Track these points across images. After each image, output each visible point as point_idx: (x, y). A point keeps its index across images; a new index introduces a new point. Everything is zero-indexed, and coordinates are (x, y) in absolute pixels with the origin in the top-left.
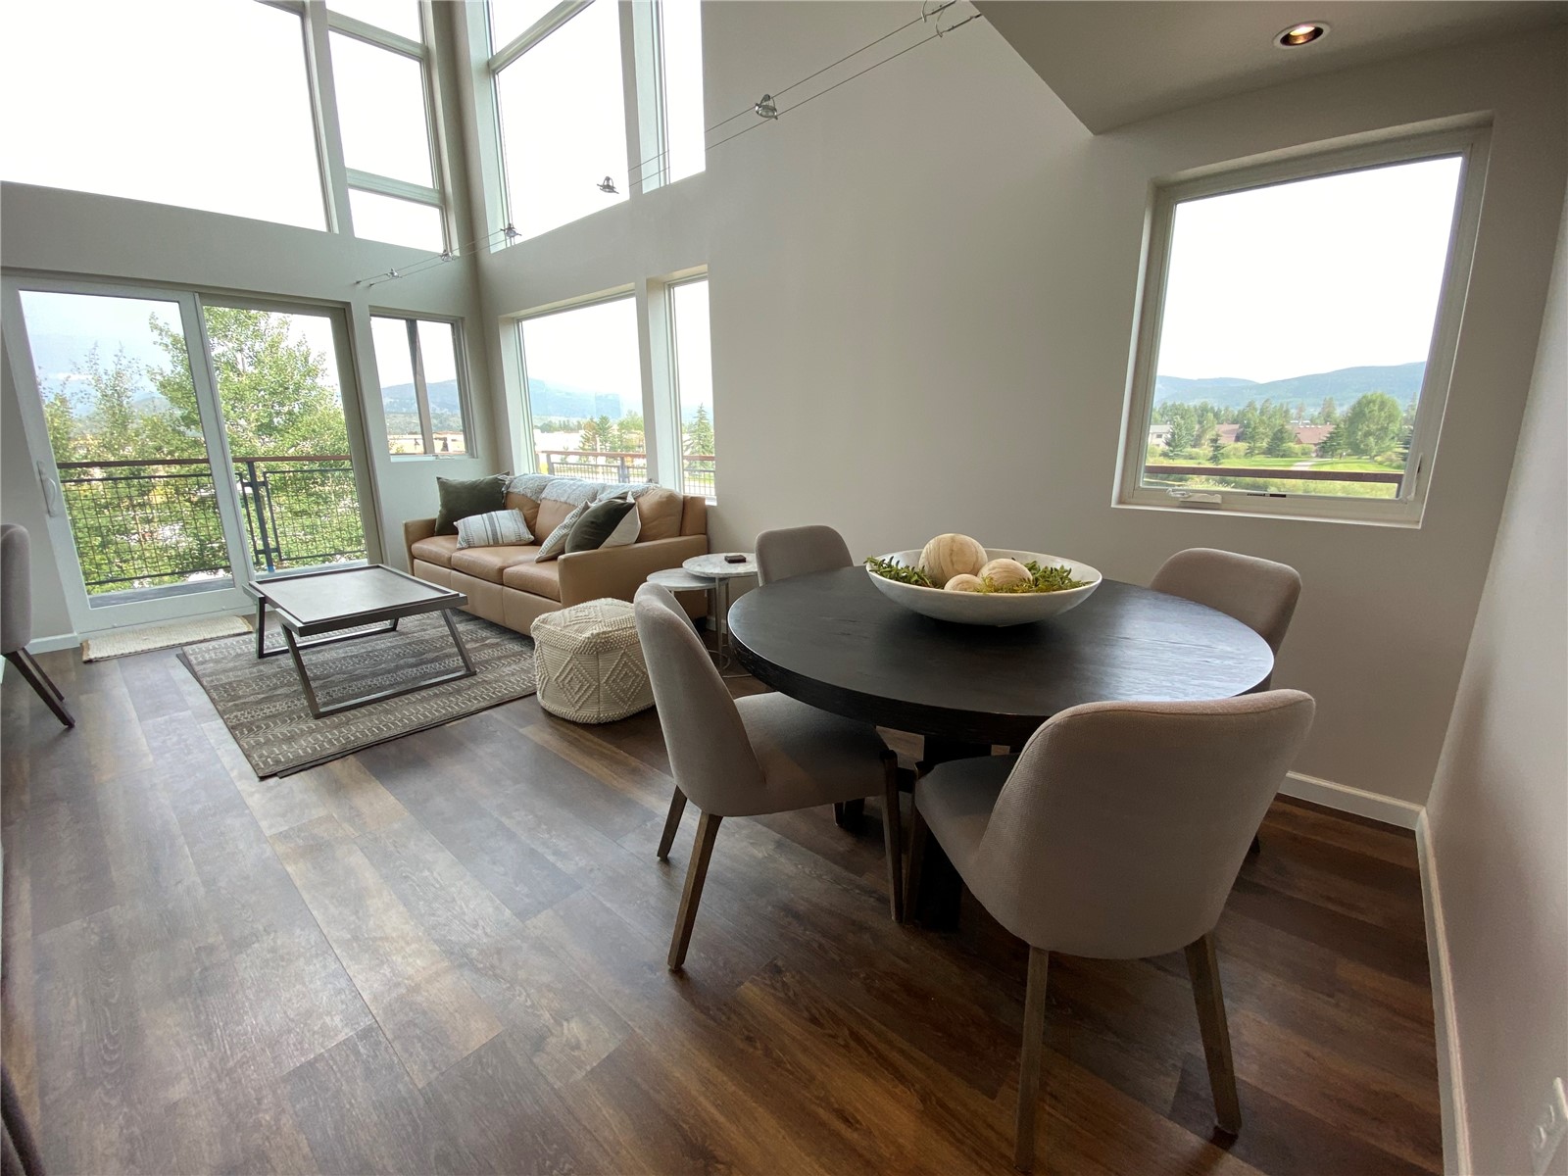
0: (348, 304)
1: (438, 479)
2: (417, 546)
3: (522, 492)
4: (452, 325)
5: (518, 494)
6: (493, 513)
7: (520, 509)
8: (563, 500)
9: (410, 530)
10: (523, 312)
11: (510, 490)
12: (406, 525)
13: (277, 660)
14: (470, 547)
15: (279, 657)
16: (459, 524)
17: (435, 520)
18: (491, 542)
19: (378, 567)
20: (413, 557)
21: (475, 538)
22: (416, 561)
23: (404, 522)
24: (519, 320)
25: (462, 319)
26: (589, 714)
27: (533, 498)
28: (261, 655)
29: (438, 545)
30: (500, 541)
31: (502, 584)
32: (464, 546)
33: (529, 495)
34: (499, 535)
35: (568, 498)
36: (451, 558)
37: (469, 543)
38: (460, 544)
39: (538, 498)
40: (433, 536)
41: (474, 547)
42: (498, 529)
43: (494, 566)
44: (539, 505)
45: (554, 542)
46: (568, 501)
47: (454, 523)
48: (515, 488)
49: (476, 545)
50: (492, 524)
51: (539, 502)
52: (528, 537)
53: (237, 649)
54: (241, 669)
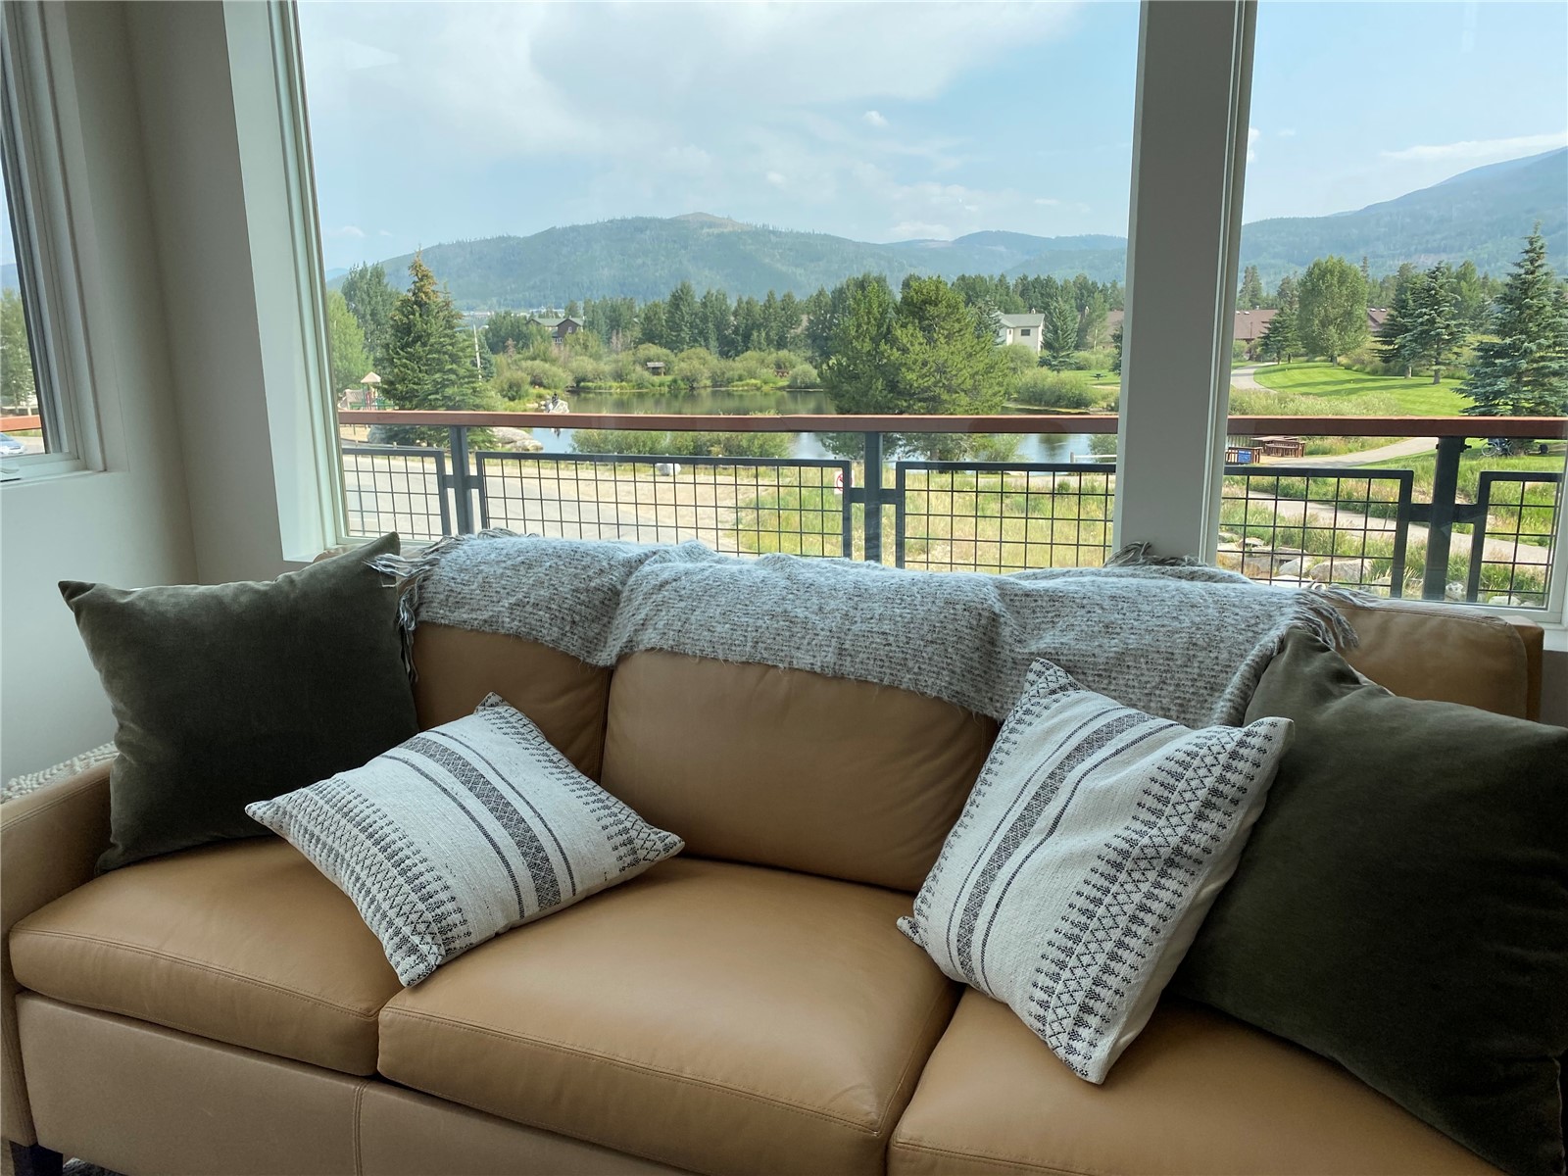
1: (70, 590)
2: (42, 937)
3: (509, 624)
5: (488, 632)
7: (509, 698)
8: (803, 660)
11: (437, 612)
14: (460, 951)
17: (104, 786)
18: (531, 909)
20: (16, 989)
21: (466, 899)
27: (572, 645)
30: (564, 894)
32: (433, 953)
33: (549, 634)
34: (555, 860)
35: (841, 652)
36: (368, 1033)
37: (442, 932)
38: (414, 950)
39: (595, 643)
40: (106, 871)
41: (471, 950)
42: (537, 828)
43: (823, 1117)
44: (608, 673)
45: (1150, 953)
46: (848, 667)
47: (258, 810)
48: (458, 605)
49: (474, 939)
50: (502, 809)
51: (605, 657)
52: (662, 841)
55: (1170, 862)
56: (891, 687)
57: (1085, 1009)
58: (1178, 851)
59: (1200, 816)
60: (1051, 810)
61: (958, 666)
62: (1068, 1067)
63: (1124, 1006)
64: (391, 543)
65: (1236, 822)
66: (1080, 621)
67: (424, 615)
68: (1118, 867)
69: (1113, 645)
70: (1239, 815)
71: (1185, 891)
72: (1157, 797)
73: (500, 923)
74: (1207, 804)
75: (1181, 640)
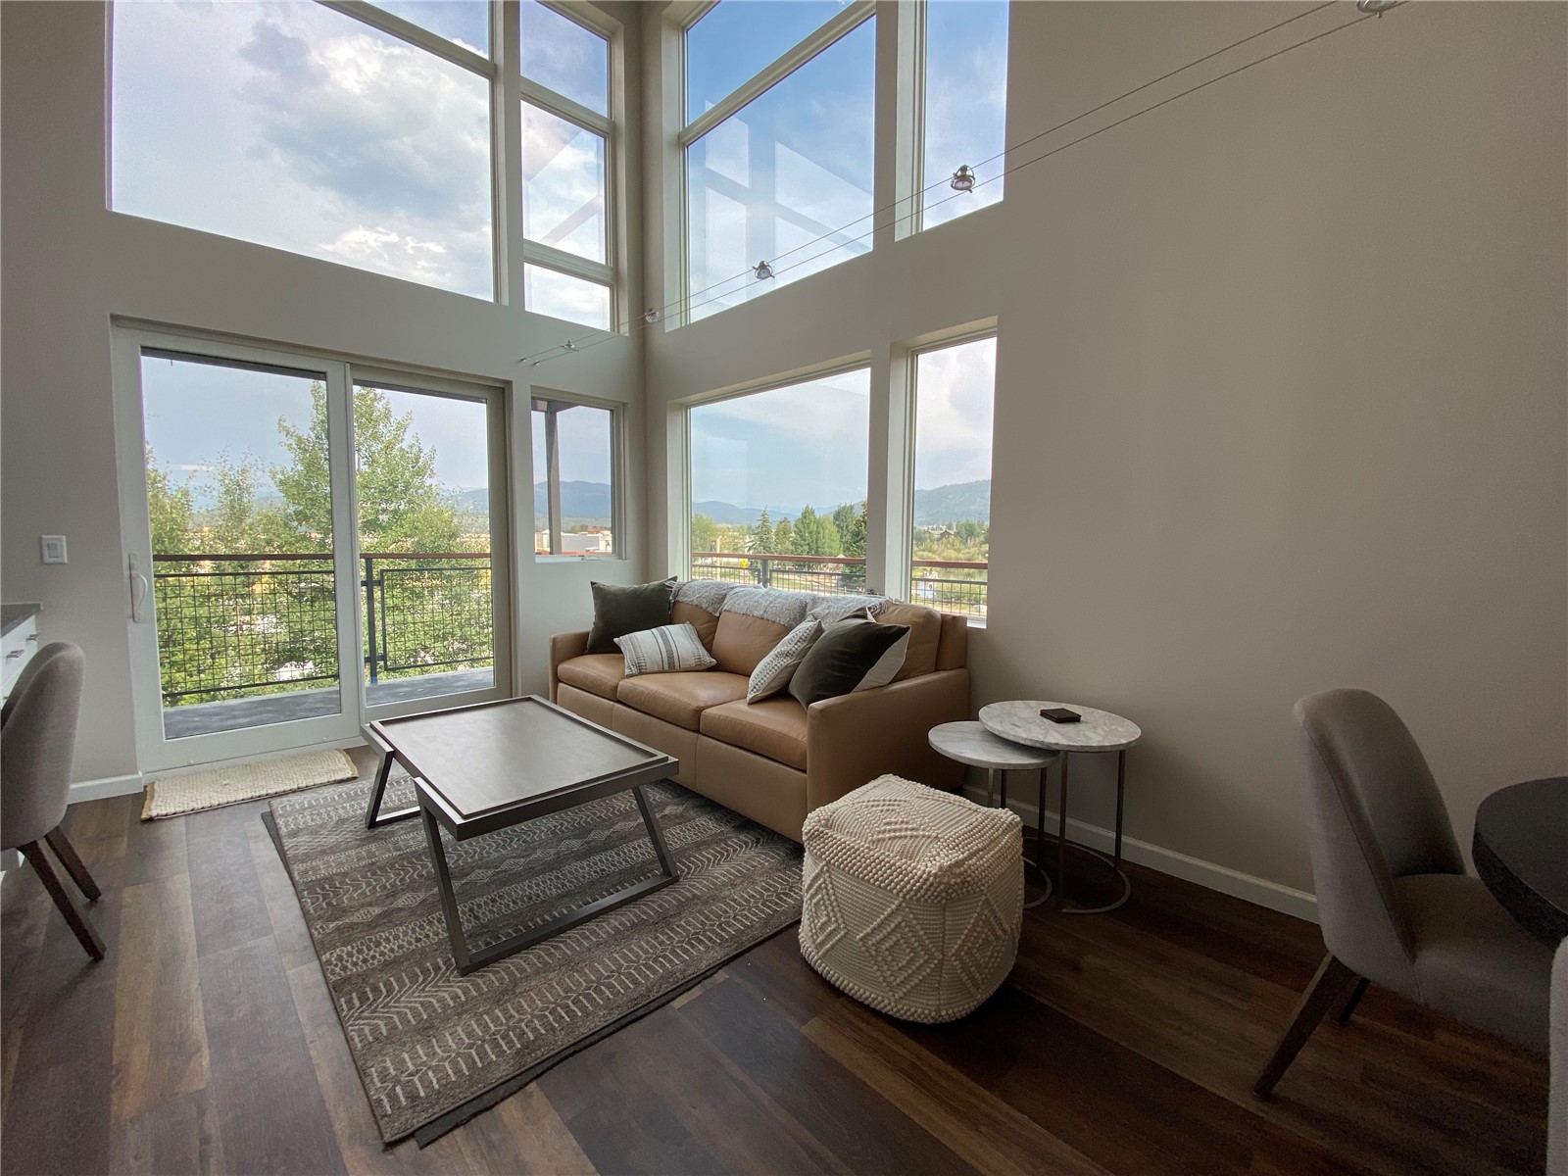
0: (509, 383)
1: (593, 584)
2: (566, 667)
3: (695, 602)
4: (612, 411)
5: (690, 604)
6: (663, 627)
7: (692, 624)
8: (756, 613)
9: (559, 645)
10: (693, 398)
11: (679, 598)
12: (554, 641)
13: (393, 833)
14: (641, 673)
15: (396, 827)
16: (622, 641)
17: (588, 634)
18: (666, 668)
19: (529, 699)
20: (557, 680)
21: (648, 660)
22: (561, 685)
23: (552, 636)
24: (687, 407)
25: (624, 404)
26: (921, 1008)
27: (710, 609)
28: (373, 824)
29: (592, 667)
30: (677, 667)
31: (698, 731)
32: (635, 671)
33: (704, 606)
34: (677, 660)
35: (765, 611)
36: (617, 687)
37: (639, 667)
38: (632, 671)
39: (716, 610)
41: (645, 674)
42: (674, 649)
43: (689, 704)
44: (719, 617)
45: (772, 675)
46: (766, 616)
47: (616, 640)
48: (685, 597)
49: (648, 671)
50: (667, 643)
51: (717, 615)
52: (709, 660)
53: (344, 808)
54: (345, 850)
55: (786, 655)
57: (755, 687)
58: (788, 652)
59: (796, 644)
61: (792, 617)
62: (747, 702)
63: (762, 687)
64: (675, 579)
66: (824, 605)
67: (677, 598)
68: (777, 656)
69: (828, 611)
70: (805, 644)
72: (791, 640)
73: (654, 669)
74: (798, 641)
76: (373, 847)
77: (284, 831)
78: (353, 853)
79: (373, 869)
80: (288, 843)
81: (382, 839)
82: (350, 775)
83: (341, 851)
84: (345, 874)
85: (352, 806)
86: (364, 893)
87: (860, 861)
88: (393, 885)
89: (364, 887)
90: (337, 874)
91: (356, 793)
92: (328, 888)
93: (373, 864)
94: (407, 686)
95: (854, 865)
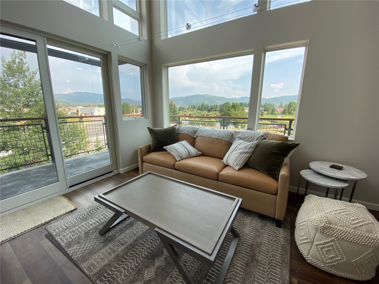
1: (148, 128)
2: (146, 157)
3: (186, 133)
4: (141, 67)
5: (184, 134)
6: (180, 142)
7: (186, 140)
8: (214, 137)
10: (169, 64)
11: (180, 132)
12: (141, 149)
18: (188, 157)
19: (150, 173)
21: (183, 155)
22: (144, 163)
24: (167, 67)
27: (192, 135)
30: (191, 156)
31: (218, 180)
32: (180, 159)
33: (190, 134)
34: (190, 153)
35: (218, 136)
36: (174, 165)
37: (181, 157)
38: (178, 158)
39: (194, 135)
40: (150, 153)
41: (183, 159)
42: (189, 150)
43: (213, 171)
44: (195, 138)
45: (243, 160)
46: (218, 138)
47: (164, 147)
48: (182, 131)
49: (183, 158)
50: (186, 148)
51: (195, 137)
52: (200, 153)
53: (83, 226)
54: (99, 250)
55: (246, 153)
56: (222, 140)
57: (237, 164)
58: (247, 152)
59: (249, 149)
60: (236, 149)
61: (229, 138)
62: (235, 169)
63: (240, 164)
64: (176, 126)
65: (252, 150)
66: (241, 134)
67: (179, 132)
68: (241, 153)
69: (244, 136)
71: (247, 155)
72: (245, 148)
73: (186, 157)
74: (250, 148)
75: (251, 136)
76: (111, 245)
77: (63, 244)
78: (103, 250)
79: (120, 259)
80: (70, 251)
81: (111, 240)
82: (74, 208)
83: (98, 251)
84: (109, 265)
85: (86, 224)
86: (125, 275)
87: (353, 236)
88: (136, 267)
89: (123, 271)
90: (105, 266)
91: (82, 216)
92: (107, 276)
93: (117, 255)
94: (68, 163)
95: (351, 238)
